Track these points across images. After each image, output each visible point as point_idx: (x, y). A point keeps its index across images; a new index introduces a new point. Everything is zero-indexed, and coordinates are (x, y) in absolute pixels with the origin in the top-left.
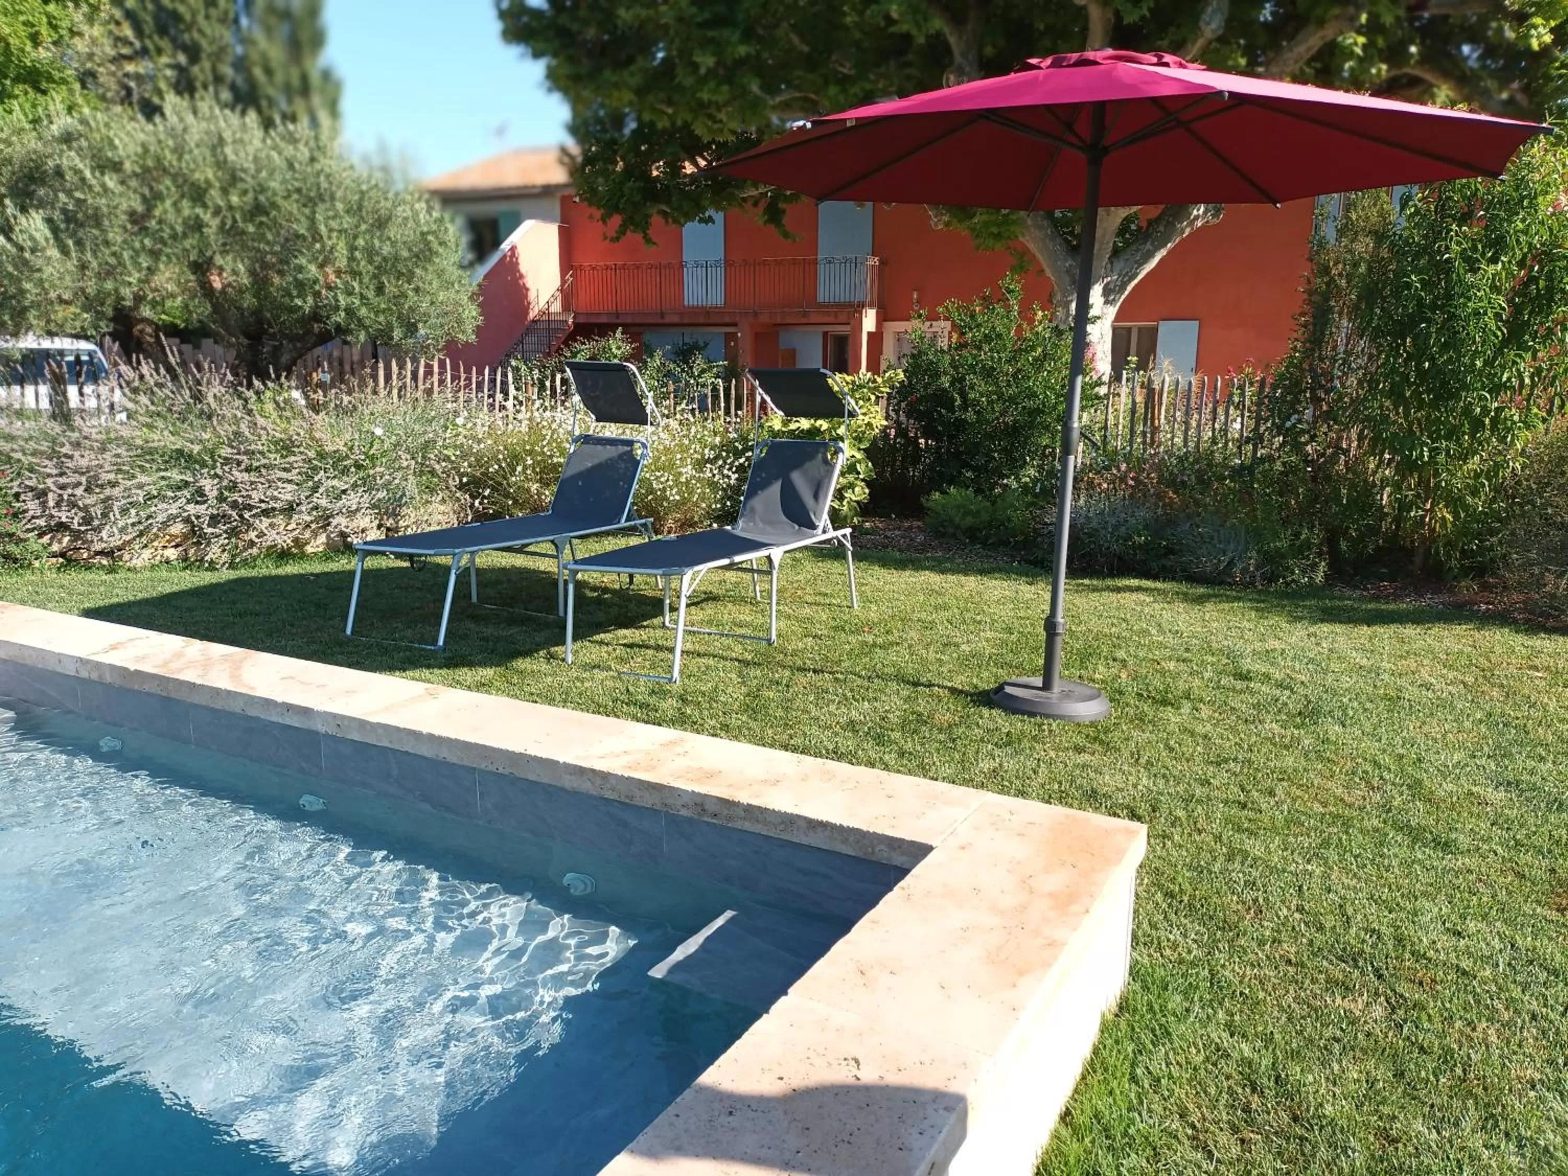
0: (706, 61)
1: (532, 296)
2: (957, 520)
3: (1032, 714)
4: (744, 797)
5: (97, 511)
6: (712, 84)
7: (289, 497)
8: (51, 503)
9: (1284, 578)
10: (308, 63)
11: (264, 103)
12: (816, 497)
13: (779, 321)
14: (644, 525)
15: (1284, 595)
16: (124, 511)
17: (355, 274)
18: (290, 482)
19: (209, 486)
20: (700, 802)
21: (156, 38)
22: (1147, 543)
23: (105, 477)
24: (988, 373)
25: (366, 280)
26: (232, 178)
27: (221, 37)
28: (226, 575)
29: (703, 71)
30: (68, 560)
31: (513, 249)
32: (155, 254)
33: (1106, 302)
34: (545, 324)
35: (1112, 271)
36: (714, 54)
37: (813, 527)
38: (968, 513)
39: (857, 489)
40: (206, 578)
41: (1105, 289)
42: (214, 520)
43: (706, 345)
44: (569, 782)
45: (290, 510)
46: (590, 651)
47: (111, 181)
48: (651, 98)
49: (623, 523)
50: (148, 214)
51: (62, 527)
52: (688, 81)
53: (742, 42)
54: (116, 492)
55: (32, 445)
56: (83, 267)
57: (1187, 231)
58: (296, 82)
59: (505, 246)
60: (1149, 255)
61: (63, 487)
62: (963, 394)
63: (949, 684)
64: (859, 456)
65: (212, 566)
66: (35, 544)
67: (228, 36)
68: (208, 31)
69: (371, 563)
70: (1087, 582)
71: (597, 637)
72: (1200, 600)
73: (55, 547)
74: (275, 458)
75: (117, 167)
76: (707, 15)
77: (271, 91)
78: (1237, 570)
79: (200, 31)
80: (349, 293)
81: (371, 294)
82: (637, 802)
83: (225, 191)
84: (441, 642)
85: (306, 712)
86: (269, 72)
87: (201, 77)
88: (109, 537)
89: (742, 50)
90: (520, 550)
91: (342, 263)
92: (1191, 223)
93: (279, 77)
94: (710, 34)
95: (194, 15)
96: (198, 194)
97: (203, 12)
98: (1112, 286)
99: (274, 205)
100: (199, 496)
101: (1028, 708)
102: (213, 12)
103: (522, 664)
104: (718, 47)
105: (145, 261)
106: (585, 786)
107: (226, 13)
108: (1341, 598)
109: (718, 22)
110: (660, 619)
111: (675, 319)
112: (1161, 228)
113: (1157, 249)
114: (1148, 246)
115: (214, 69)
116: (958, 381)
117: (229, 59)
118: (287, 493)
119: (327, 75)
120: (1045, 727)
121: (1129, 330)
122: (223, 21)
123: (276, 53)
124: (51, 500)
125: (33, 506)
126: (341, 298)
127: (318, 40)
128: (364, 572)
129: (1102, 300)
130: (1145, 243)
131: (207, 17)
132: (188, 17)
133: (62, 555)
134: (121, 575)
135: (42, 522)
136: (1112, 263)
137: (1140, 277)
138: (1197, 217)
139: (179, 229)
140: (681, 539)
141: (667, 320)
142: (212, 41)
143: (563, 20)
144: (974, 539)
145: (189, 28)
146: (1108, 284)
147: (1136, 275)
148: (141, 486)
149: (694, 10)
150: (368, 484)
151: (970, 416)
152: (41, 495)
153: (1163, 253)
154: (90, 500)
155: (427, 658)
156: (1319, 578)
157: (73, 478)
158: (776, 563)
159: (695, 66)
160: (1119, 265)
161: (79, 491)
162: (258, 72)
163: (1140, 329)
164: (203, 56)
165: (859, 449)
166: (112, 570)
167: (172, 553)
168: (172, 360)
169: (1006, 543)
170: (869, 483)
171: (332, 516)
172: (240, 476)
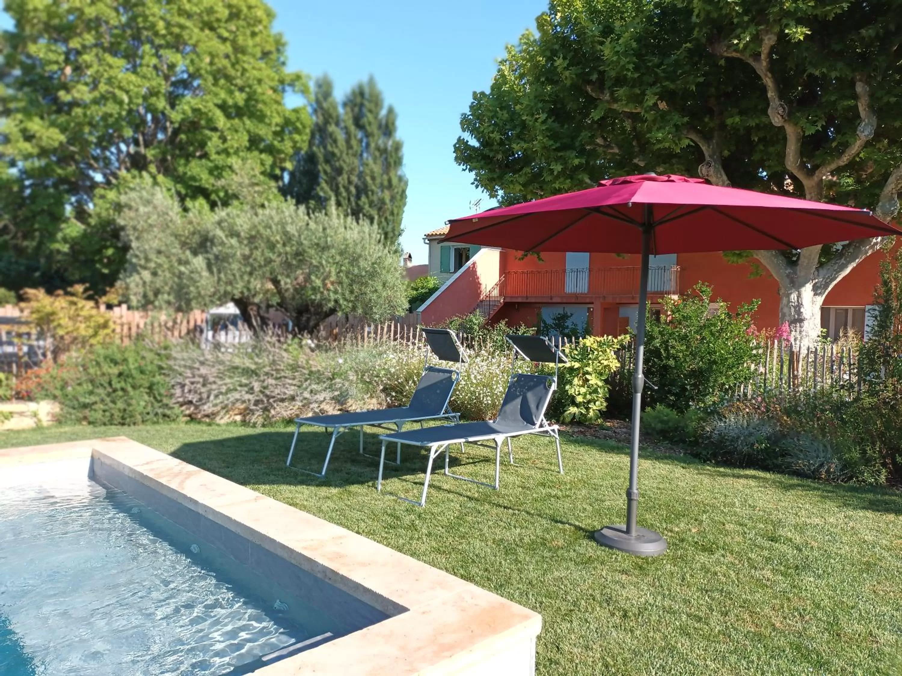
0: (558, 168)
1: (483, 287)
2: (653, 425)
3: (611, 547)
4: (343, 571)
5: (205, 396)
6: (562, 179)
7: (292, 393)
8: (186, 391)
9: (857, 477)
10: (392, 174)
11: (370, 193)
12: (537, 407)
13: (618, 301)
14: (455, 417)
15: (853, 489)
16: (216, 396)
17: (340, 283)
18: (295, 385)
19: (257, 386)
20: (325, 570)
21: (323, 165)
22: (766, 448)
23: (211, 379)
24: (684, 338)
25: (345, 286)
26: (288, 239)
27: (353, 163)
28: (260, 430)
29: (555, 173)
30: (192, 418)
31: (474, 264)
32: (251, 274)
33: (815, 295)
34: (488, 302)
35: (818, 275)
36: (561, 164)
37: (534, 424)
38: (662, 422)
39: (597, 403)
40: (249, 431)
41: (814, 286)
42: (257, 403)
43: (572, 315)
44: (280, 552)
45: (293, 398)
46: (394, 484)
47: (234, 241)
48: (531, 187)
49: (441, 415)
50: (249, 257)
51: (190, 402)
52: (549, 178)
53: (577, 157)
54: (214, 387)
55: (183, 363)
56: (219, 279)
57: (870, 252)
58: (386, 183)
59: (470, 263)
60: (843, 267)
61: (192, 383)
62: (666, 350)
63: (577, 523)
64: (600, 384)
65: (254, 426)
66: (177, 410)
67: (356, 162)
68: (347, 161)
69: (304, 429)
70: (722, 469)
71: (404, 477)
72: (788, 488)
73: (188, 412)
74: (288, 373)
75: (238, 235)
76: (558, 145)
77: (373, 188)
78: (823, 471)
79: (344, 161)
80: (336, 292)
81: (347, 293)
82: (303, 567)
83: (284, 245)
84: (323, 473)
85: (196, 502)
86: (373, 178)
87: (342, 182)
88: (207, 408)
89: (576, 162)
90: (379, 426)
91: (333, 278)
92: (872, 247)
93: (378, 181)
94: (560, 154)
95: (341, 152)
96: (272, 246)
97: (345, 152)
98: (818, 285)
99: (304, 251)
100: (251, 391)
101: (611, 544)
102: (350, 152)
103: (354, 488)
104: (563, 160)
105: (246, 278)
106: (285, 555)
107: (357, 151)
108: (892, 495)
109: (564, 148)
110: (443, 471)
111: (559, 300)
112: (851, 250)
113: (849, 262)
114: (843, 261)
115: (349, 178)
116: (665, 343)
117: (356, 173)
118: (290, 391)
119: (400, 179)
120: (614, 556)
121: (846, 310)
122: (355, 155)
123: (377, 169)
124: (186, 389)
125: (178, 391)
126: (331, 294)
127: (398, 162)
128: (299, 433)
129: (813, 293)
130: (841, 259)
131: (347, 154)
132: (338, 154)
133: (190, 416)
134: (214, 427)
135: (181, 400)
136: (818, 271)
137: (838, 279)
138: (876, 244)
139: (262, 263)
140: (457, 426)
141: (554, 300)
142: (348, 165)
143: (486, 151)
144: (665, 438)
145: (338, 160)
146: (816, 283)
147: (835, 278)
148: (226, 384)
149: (551, 142)
150: (331, 388)
151: (672, 362)
152: (183, 386)
153: (854, 264)
154: (203, 390)
155: (312, 480)
156: (883, 478)
157: (197, 379)
158: (499, 443)
159: (552, 171)
160: (823, 272)
161: (199, 386)
162: (368, 179)
163: (854, 310)
164: (344, 172)
165: (601, 380)
166: (209, 425)
167: (238, 418)
168: (255, 323)
169: (684, 442)
170: (607, 400)
171: (311, 403)
172: (271, 381)
